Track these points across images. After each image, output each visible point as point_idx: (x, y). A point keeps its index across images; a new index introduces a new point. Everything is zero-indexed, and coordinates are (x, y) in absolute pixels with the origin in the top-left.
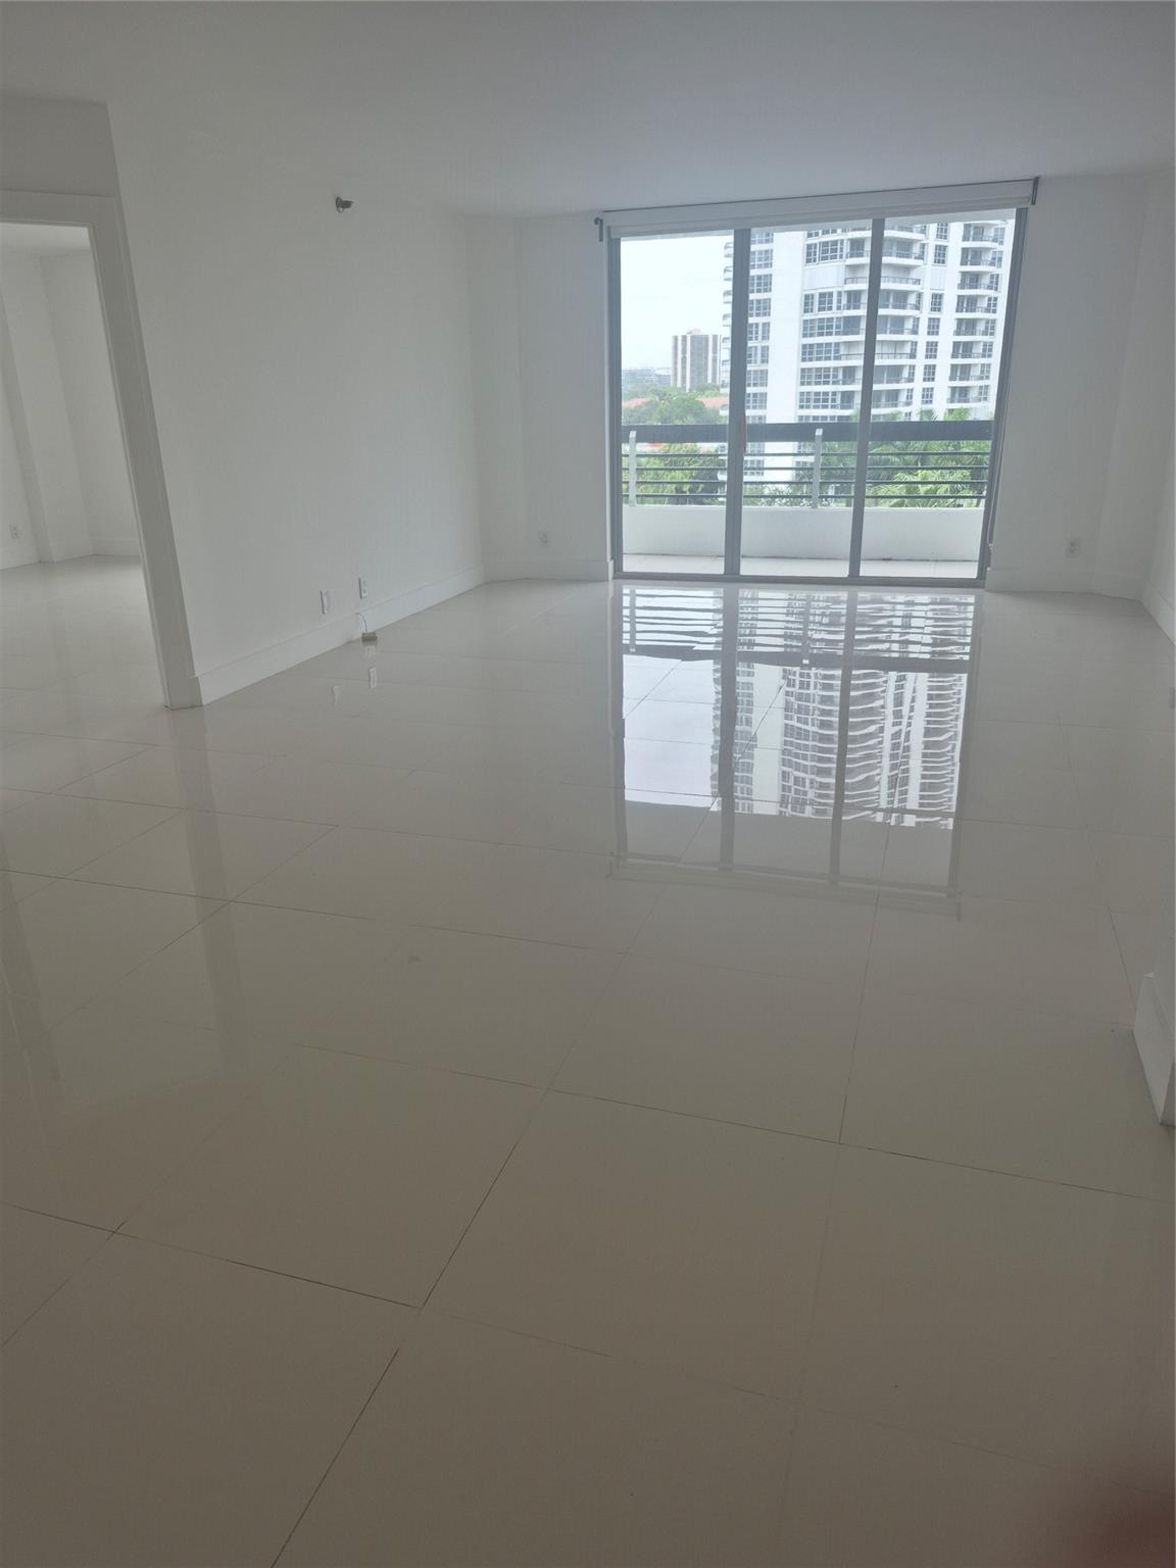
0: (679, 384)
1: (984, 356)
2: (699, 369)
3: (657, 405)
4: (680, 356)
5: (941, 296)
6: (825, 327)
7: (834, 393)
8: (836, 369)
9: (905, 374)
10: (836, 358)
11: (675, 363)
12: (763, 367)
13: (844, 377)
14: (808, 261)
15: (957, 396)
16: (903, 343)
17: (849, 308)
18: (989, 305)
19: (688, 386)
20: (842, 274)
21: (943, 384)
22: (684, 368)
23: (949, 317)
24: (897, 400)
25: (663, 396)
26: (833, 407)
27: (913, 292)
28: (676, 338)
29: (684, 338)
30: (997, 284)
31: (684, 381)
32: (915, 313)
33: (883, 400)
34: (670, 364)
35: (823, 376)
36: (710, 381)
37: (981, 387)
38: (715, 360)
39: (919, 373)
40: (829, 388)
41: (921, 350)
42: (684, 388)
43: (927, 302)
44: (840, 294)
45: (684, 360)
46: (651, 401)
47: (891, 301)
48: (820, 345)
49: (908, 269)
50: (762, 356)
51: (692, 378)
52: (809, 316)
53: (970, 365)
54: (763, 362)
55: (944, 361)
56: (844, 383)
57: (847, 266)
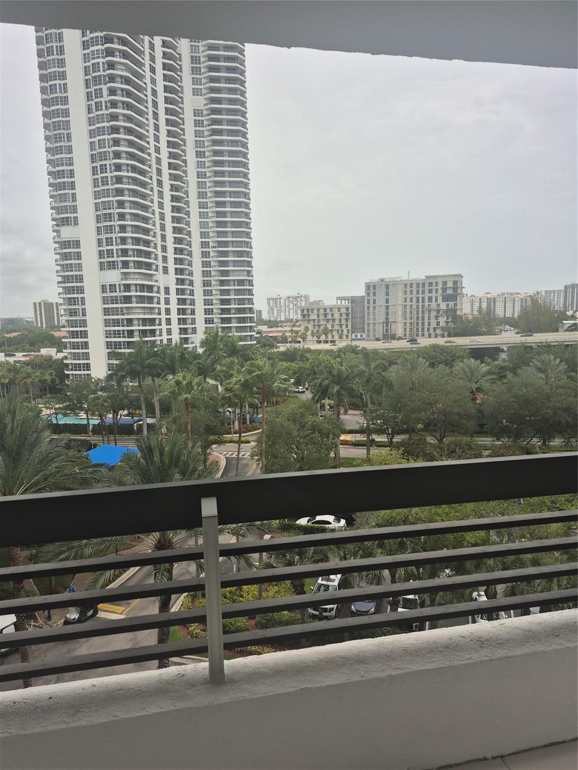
0: (39, 325)
1: (191, 315)
2: (50, 318)
3: (27, 336)
4: (38, 312)
5: (168, 288)
6: (114, 300)
7: (123, 331)
8: (123, 319)
9: (157, 322)
10: (122, 314)
11: (36, 315)
12: (84, 318)
13: (127, 323)
14: (101, 269)
15: (183, 332)
16: (154, 308)
17: (125, 292)
18: (190, 293)
19: (44, 326)
20: (120, 277)
21: (175, 327)
22: (41, 317)
23: (173, 297)
24: (155, 334)
25: (30, 331)
26: (123, 337)
27: (155, 286)
28: (35, 304)
29: (40, 304)
30: (192, 284)
31: (42, 322)
32: (158, 295)
33: (148, 334)
34: (33, 315)
35: (117, 323)
36: (56, 324)
37: (192, 328)
38: (58, 314)
39: (164, 322)
40: (121, 328)
41: (163, 312)
42: (42, 327)
43: (162, 291)
44: (119, 285)
45: (41, 314)
46: (23, 334)
47: (145, 289)
48: (112, 308)
49: (151, 275)
50: (83, 313)
51: (46, 323)
52: (104, 295)
53: (186, 318)
54: (83, 315)
55: (174, 317)
56: (128, 326)
57: (121, 273)
